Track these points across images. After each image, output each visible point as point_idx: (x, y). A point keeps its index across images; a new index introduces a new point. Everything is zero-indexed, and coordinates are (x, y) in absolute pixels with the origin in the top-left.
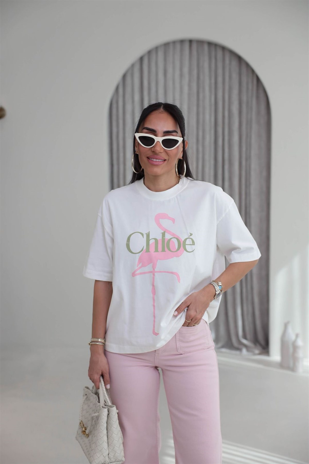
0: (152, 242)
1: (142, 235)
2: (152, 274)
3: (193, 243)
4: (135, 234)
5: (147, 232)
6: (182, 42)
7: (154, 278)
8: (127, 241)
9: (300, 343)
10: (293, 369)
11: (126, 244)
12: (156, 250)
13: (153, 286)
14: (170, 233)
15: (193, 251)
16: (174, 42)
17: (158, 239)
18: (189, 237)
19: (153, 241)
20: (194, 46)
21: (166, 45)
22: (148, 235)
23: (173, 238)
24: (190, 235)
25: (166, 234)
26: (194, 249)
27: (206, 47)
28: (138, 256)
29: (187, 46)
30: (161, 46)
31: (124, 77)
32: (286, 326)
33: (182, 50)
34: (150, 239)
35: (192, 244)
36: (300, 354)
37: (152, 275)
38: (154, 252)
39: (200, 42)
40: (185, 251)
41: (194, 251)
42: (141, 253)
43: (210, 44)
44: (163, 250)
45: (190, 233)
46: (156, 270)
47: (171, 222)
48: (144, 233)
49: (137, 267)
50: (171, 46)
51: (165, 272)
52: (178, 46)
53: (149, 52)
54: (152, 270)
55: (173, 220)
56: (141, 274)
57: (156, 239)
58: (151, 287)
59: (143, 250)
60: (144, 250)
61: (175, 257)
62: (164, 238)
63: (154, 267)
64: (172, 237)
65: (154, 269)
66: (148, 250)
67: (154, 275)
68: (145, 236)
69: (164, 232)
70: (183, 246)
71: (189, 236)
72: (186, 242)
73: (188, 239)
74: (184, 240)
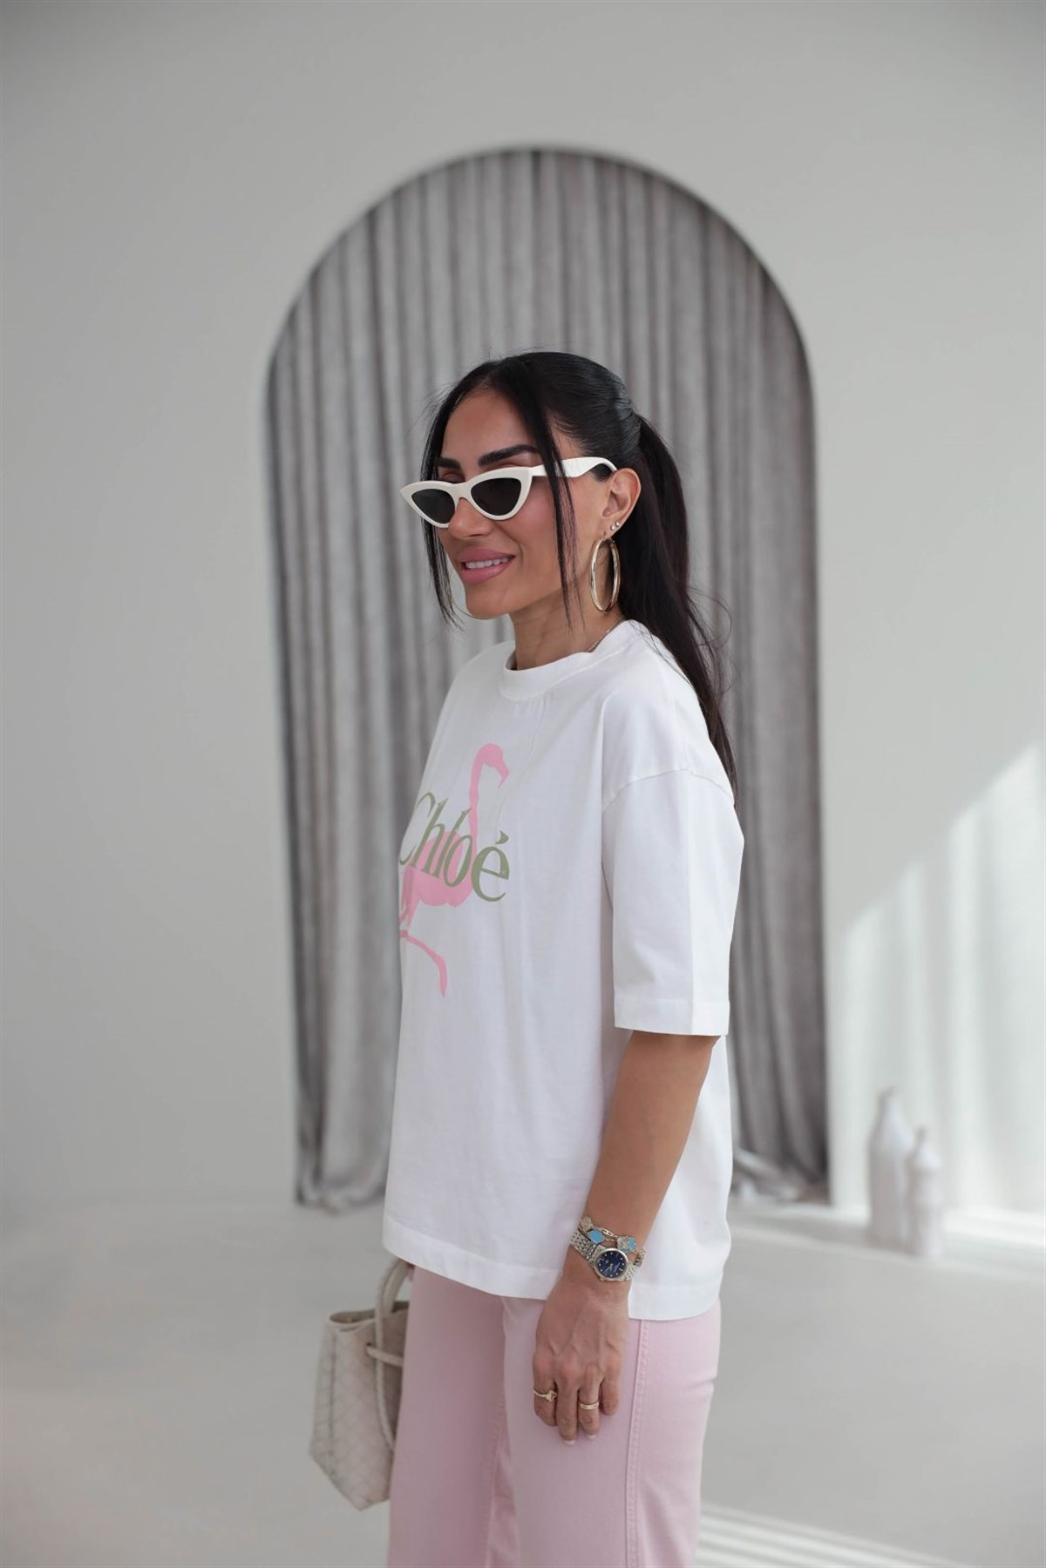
0: (433, 834)
1: (433, 805)
3: (504, 873)
6: (507, 156)
15: (498, 899)
16: (481, 159)
18: (493, 845)
19: (437, 831)
20: (550, 169)
21: (455, 168)
22: (439, 810)
23: (467, 836)
24: (499, 837)
26: (504, 894)
27: (588, 173)
29: (524, 169)
30: (436, 171)
31: (315, 277)
33: (508, 185)
34: (436, 824)
35: (498, 872)
38: (421, 870)
39: (569, 158)
40: (473, 892)
41: (502, 900)
42: (406, 865)
43: (603, 163)
45: (502, 833)
46: (410, 931)
50: (472, 173)
52: (495, 171)
53: (398, 194)
57: (442, 830)
59: (410, 856)
61: (447, 905)
68: (434, 810)
70: (472, 874)
71: (497, 843)
72: (484, 859)
73: (492, 853)
74: (481, 853)
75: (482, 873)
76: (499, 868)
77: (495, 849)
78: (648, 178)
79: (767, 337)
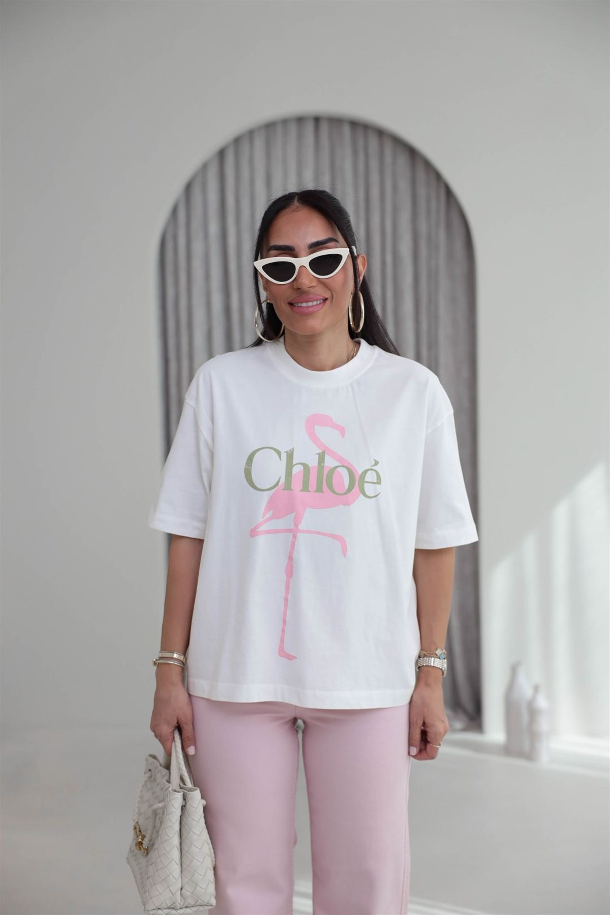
0: (297, 469)
1: (279, 453)
2: (291, 534)
3: (378, 481)
4: (264, 450)
5: (288, 449)
7: (293, 545)
8: (246, 463)
9: (542, 702)
10: (529, 755)
11: (245, 469)
12: (305, 488)
13: (290, 558)
14: (334, 455)
15: (376, 496)
17: (310, 465)
18: (370, 467)
19: (301, 468)
22: (290, 455)
23: (340, 466)
24: (373, 463)
25: (327, 457)
26: (379, 493)
28: (266, 496)
32: (514, 670)
34: (294, 464)
35: (376, 481)
36: (543, 725)
37: (291, 539)
38: (300, 491)
40: (361, 495)
41: (378, 496)
42: (274, 490)
44: (319, 489)
45: (375, 460)
46: (301, 527)
47: (337, 433)
48: (283, 450)
49: (263, 518)
51: (318, 533)
54: (292, 527)
55: (342, 431)
56: (268, 532)
57: (305, 466)
58: (286, 561)
59: (278, 485)
60: (280, 484)
61: (341, 506)
62: (322, 464)
63: (297, 522)
64: (337, 464)
65: (296, 525)
66: (288, 486)
67: (295, 537)
68: (284, 456)
69: (322, 453)
70: (359, 485)
71: (372, 466)
72: (365, 476)
73: (369, 472)
74: (363, 473)
75: (365, 484)
76: (376, 479)
77: (372, 470)
78: (381, 133)
79: (449, 226)
